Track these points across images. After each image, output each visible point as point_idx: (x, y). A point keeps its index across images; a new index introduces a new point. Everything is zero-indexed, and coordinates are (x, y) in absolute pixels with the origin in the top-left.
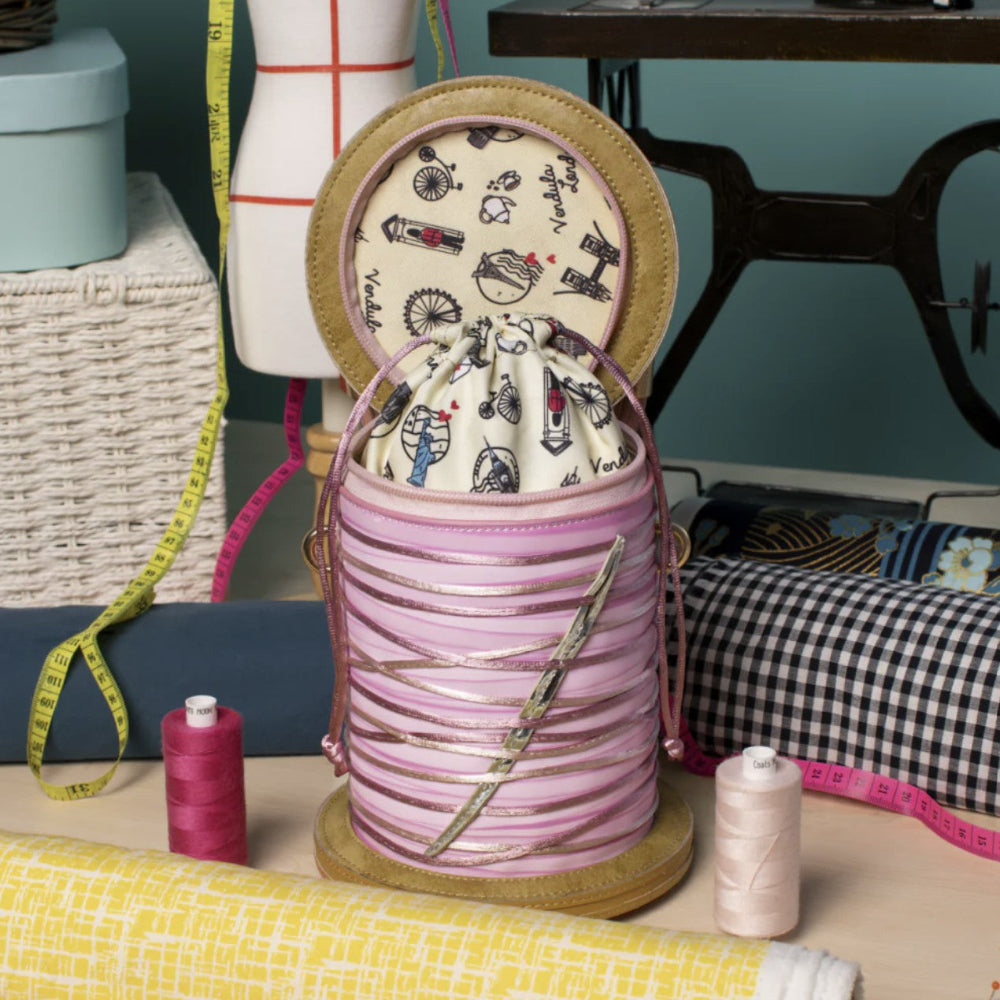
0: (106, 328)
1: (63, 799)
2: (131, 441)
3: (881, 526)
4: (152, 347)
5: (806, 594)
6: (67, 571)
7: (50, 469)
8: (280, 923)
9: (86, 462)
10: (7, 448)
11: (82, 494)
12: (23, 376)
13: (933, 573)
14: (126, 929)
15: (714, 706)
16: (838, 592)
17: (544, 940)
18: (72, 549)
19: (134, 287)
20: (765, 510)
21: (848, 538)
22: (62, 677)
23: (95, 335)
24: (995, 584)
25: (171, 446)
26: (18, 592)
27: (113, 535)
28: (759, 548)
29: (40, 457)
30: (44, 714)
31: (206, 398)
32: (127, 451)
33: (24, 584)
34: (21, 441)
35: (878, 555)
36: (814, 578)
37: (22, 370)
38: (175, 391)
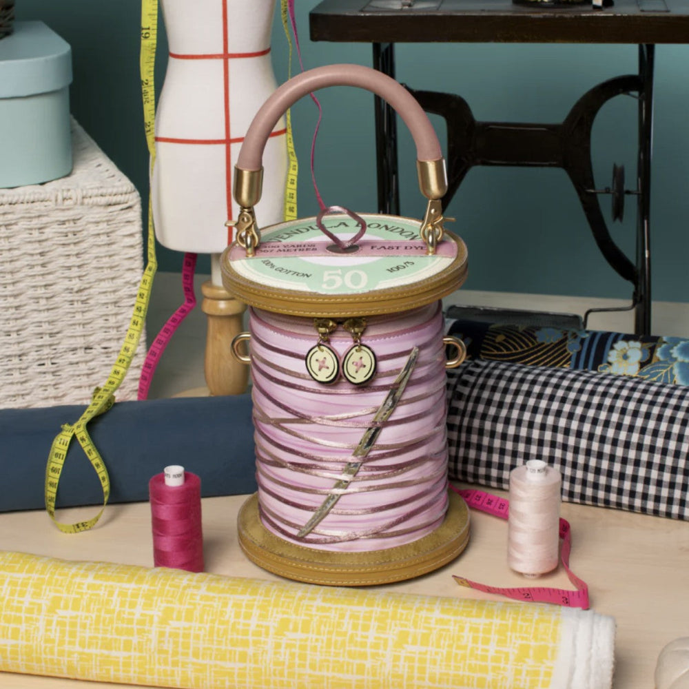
0: (69, 223)
1: (71, 532)
2: (86, 296)
3: (569, 335)
4: (99, 235)
5: (534, 382)
6: (46, 381)
7: (33, 316)
8: (256, 612)
9: (57, 310)
10: (7, 303)
11: (55, 331)
12: (17, 256)
13: (605, 364)
14: (156, 619)
15: (478, 455)
16: (554, 381)
17: (423, 613)
18: (48, 367)
19: (88, 196)
20: (492, 326)
21: (549, 343)
22: (65, 453)
23: (63, 229)
24: (645, 370)
25: (112, 297)
26: (14, 396)
27: (75, 356)
28: (492, 351)
29: (28, 308)
30: (54, 478)
31: (133, 267)
32: (83, 302)
33: (18, 390)
34: (15, 298)
35: (569, 354)
36: (537, 371)
37: (16, 253)
38: (114, 262)
